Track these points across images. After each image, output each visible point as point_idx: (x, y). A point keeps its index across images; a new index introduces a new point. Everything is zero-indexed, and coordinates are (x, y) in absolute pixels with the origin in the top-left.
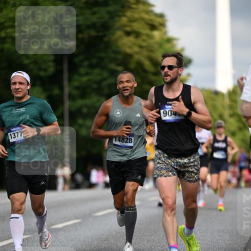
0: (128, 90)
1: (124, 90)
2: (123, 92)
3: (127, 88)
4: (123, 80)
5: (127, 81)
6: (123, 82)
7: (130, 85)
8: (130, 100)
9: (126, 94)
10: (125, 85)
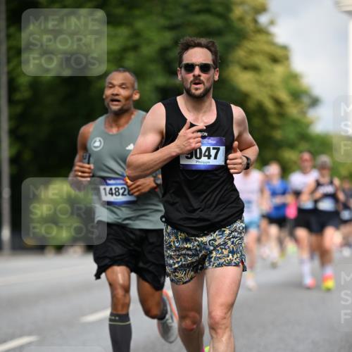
0: (118, 101)
1: (113, 100)
2: (111, 103)
3: (117, 98)
4: (116, 82)
5: (121, 86)
6: (113, 86)
7: (124, 93)
8: (123, 120)
9: (115, 107)
10: (115, 92)
